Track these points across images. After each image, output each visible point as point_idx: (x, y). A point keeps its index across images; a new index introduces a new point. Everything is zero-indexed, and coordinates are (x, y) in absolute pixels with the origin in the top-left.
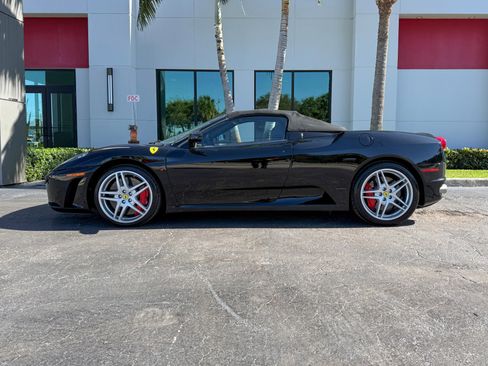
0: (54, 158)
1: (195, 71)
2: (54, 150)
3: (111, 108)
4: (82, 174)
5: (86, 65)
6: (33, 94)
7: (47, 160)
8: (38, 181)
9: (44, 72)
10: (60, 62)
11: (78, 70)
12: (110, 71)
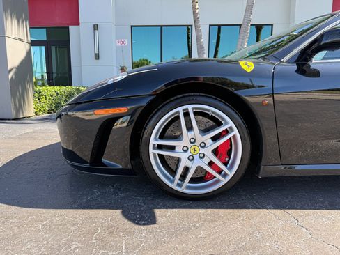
0: (57, 94)
1: (161, 26)
2: (57, 88)
3: (97, 57)
4: (124, 110)
5: (78, 23)
6: (38, 47)
7: (52, 96)
8: (45, 115)
9: (45, 30)
10: (57, 22)
11: (71, 28)
12: (96, 27)
